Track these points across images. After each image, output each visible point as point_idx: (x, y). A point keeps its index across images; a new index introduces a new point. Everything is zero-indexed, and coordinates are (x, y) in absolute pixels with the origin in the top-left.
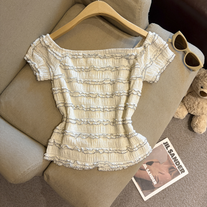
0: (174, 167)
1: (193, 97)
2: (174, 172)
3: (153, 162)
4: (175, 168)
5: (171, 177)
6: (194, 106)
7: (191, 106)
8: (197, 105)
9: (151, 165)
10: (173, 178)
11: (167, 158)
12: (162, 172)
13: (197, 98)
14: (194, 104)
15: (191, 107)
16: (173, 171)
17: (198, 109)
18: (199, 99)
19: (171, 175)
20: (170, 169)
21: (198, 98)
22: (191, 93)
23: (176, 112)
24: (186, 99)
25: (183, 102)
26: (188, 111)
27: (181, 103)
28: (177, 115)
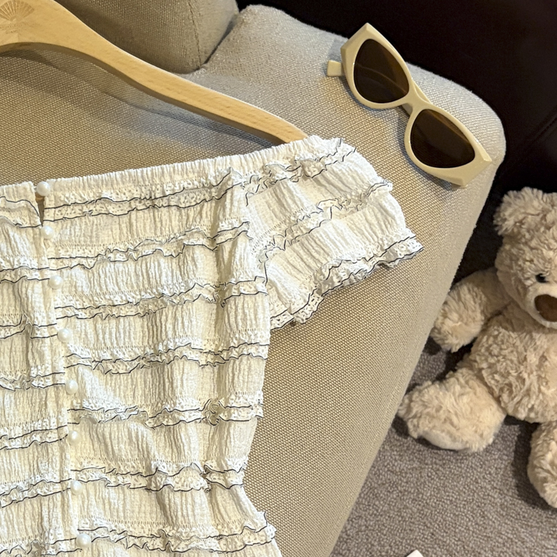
1: (511, 333)
6: (525, 375)
7: (512, 379)
8: (534, 368)
13: (530, 333)
14: (522, 368)
15: (510, 385)
17: (542, 388)
18: (541, 340)
21: (536, 335)
22: (501, 317)
23: (443, 417)
24: (483, 350)
25: (471, 368)
26: (503, 405)
27: (463, 373)
28: (449, 433)
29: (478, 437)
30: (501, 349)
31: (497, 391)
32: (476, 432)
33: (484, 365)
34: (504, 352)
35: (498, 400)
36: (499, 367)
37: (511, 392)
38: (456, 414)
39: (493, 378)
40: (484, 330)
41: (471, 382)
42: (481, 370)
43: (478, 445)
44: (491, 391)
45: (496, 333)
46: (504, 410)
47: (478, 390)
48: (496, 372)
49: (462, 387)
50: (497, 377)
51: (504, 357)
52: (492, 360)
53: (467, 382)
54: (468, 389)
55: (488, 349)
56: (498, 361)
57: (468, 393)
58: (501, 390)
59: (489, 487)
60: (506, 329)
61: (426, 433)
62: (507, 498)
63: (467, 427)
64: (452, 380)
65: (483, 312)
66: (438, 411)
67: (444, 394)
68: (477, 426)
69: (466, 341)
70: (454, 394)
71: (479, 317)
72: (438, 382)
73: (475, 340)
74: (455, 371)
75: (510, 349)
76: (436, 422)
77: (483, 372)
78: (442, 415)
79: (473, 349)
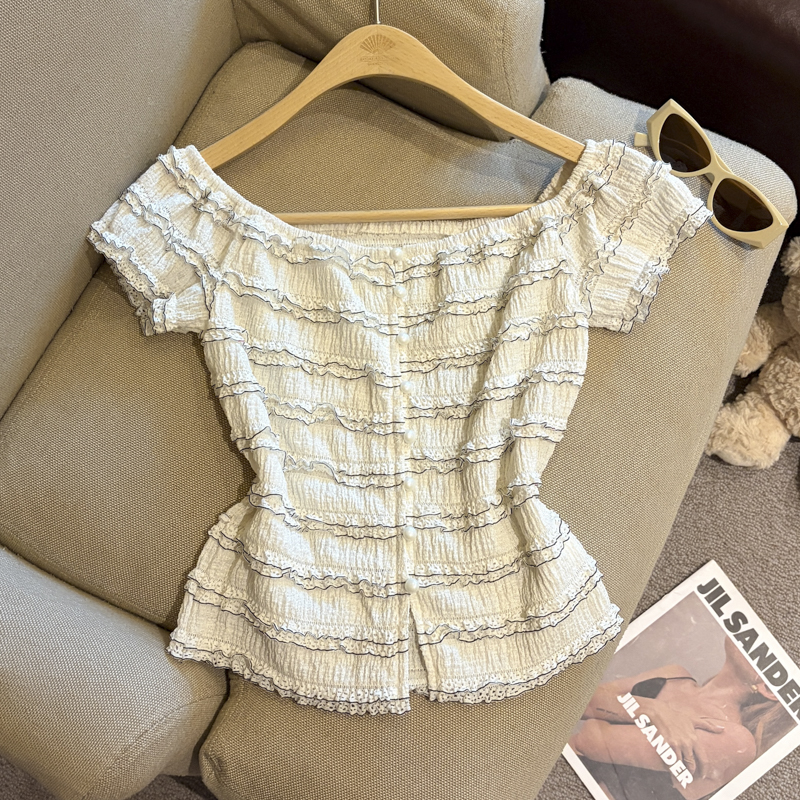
0: (762, 691)
1: (796, 363)
2: (768, 717)
3: (664, 680)
4: (767, 699)
5: (756, 741)
7: (796, 404)
9: (654, 697)
10: (765, 746)
11: (724, 654)
12: (712, 721)
16: (761, 712)
19: (753, 732)
20: (744, 705)
22: (786, 347)
23: (735, 438)
24: (770, 377)
25: (759, 392)
26: (788, 427)
27: (751, 397)
28: (740, 452)
29: (767, 457)
30: (787, 377)
31: (783, 414)
32: (765, 452)
33: (772, 391)
34: (790, 380)
35: (784, 422)
36: (786, 394)
37: (796, 417)
38: (746, 436)
39: (780, 403)
40: (771, 358)
41: (759, 406)
42: (768, 395)
43: (766, 463)
44: (778, 414)
45: (783, 362)
46: (790, 431)
47: (766, 413)
48: (783, 398)
49: (751, 410)
50: (783, 402)
51: (790, 384)
52: (779, 388)
53: (756, 405)
54: (757, 413)
55: (775, 376)
56: (785, 388)
57: (757, 416)
58: (788, 414)
59: (775, 499)
60: (792, 359)
61: (719, 452)
62: (792, 509)
63: (756, 447)
64: (742, 403)
65: (770, 342)
66: (729, 433)
67: (735, 417)
68: (766, 447)
69: (754, 368)
70: (744, 417)
71: (767, 348)
72: (729, 404)
73: (762, 367)
74: (744, 393)
75: (795, 378)
76: (728, 443)
77: (771, 397)
78: (734, 436)
79: (761, 375)
